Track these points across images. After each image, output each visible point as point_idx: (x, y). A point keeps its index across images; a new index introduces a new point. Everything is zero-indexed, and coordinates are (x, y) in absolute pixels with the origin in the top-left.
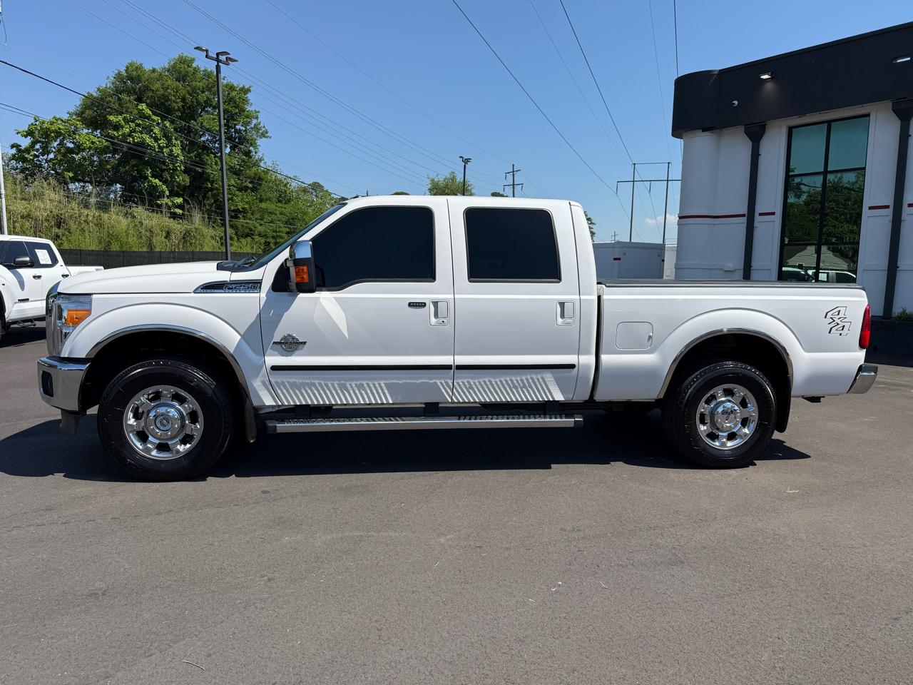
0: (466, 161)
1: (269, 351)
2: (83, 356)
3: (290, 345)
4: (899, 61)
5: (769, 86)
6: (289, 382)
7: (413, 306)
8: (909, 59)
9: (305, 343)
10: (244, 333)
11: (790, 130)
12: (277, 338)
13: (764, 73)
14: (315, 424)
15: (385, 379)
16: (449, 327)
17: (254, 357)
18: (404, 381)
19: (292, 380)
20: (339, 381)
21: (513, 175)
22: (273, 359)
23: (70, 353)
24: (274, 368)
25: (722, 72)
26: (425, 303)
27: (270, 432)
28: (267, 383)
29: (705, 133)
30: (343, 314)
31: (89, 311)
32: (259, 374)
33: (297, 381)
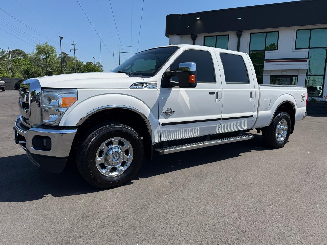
0: (61, 38)
1: (161, 116)
2: (75, 125)
3: (169, 113)
4: (237, 19)
5: (199, 22)
6: (167, 130)
7: (211, 94)
8: (241, 19)
9: (174, 112)
10: (152, 108)
11: (204, 37)
12: (164, 110)
13: (198, 17)
14: (176, 149)
15: (200, 126)
16: (221, 102)
17: (155, 120)
18: (206, 126)
19: (168, 129)
20: (185, 128)
21: (74, 46)
22: (163, 120)
23: (65, 124)
24: (163, 124)
25: (183, 15)
26: (214, 92)
27: (161, 155)
28: (159, 131)
29: (178, 36)
30: (188, 98)
31: (77, 99)
32: (157, 128)
33: (170, 129)
